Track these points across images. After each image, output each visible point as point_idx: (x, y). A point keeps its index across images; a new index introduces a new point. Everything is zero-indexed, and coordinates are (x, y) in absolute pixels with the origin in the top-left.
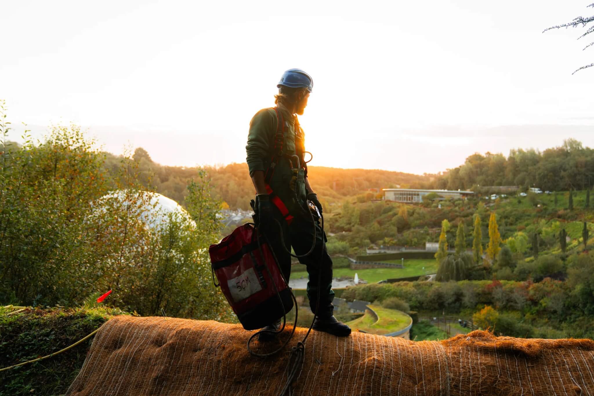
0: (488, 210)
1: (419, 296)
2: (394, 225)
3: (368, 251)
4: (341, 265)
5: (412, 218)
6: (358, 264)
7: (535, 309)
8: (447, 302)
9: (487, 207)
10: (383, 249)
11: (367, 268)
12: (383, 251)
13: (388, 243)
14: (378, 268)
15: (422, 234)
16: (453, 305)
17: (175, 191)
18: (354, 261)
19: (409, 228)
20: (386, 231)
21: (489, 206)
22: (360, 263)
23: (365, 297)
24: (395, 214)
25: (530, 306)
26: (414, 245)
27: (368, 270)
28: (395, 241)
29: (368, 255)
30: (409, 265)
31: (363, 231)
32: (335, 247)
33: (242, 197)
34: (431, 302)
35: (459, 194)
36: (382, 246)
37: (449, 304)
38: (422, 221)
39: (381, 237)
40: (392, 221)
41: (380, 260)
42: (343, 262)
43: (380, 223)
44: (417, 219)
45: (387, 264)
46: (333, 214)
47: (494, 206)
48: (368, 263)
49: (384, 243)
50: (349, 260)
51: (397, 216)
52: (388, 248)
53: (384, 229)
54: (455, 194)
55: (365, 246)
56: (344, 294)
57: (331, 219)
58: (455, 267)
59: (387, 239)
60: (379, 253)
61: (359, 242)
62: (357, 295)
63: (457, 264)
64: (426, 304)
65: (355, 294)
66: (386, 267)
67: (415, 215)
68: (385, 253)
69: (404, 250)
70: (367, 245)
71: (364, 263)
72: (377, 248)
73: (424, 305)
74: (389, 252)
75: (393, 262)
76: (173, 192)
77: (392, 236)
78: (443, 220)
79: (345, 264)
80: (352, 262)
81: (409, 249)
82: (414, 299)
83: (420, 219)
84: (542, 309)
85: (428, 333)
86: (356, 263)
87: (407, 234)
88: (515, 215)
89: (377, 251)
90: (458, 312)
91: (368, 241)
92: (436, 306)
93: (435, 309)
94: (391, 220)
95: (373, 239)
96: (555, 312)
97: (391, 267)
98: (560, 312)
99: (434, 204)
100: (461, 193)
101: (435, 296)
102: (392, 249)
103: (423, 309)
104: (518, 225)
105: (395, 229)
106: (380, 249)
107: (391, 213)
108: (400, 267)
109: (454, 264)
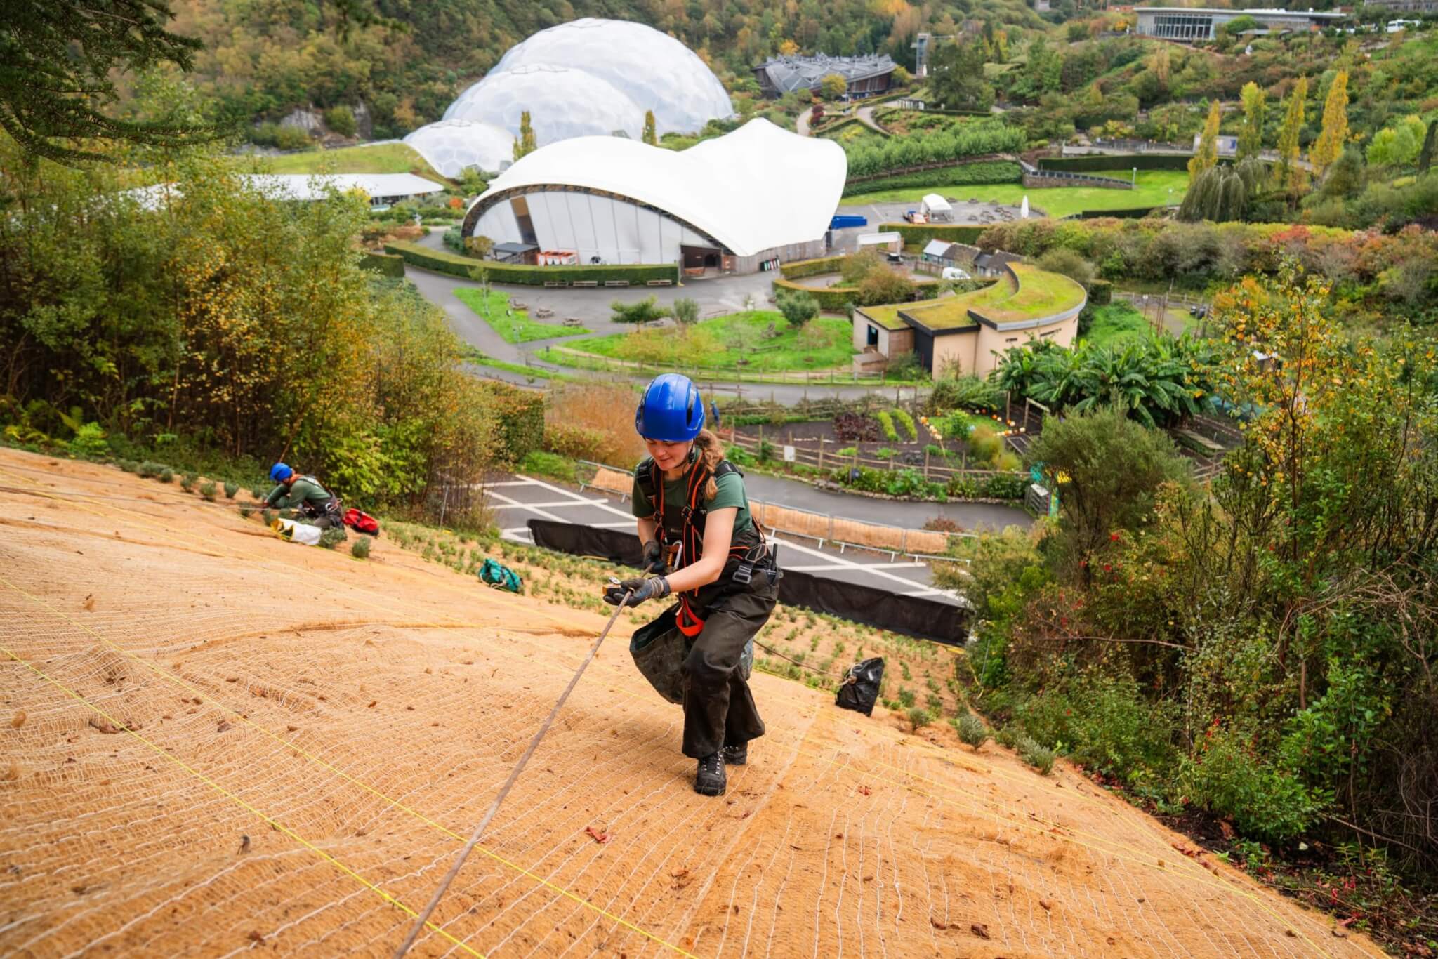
0: (1364, 60)
1: (1128, 250)
2: (1133, 92)
3: (1066, 150)
4: (1003, 177)
5: (1177, 78)
6: (1039, 176)
7: (1362, 290)
8: (1182, 265)
9: (1368, 52)
10: (1100, 145)
11: (1058, 186)
12: (1096, 151)
13: (1112, 133)
14: (1080, 186)
15: (1193, 115)
16: (1194, 272)
17: (689, 15)
18: (1033, 169)
19: (1166, 102)
20: (1113, 106)
21: (1372, 51)
22: (1043, 174)
23: (1021, 245)
24: (1140, 68)
25: (1353, 282)
26: (1170, 140)
27: (1058, 191)
28: (1129, 129)
29: (1063, 157)
30: (1149, 183)
31: (1063, 106)
32: (994, 139)
33: (828, 28)
34: (1150, 262)
35: (1307, 20)
36: (1098, 140)
37: (1185, 270)
38: (1198, 85)
39: (1100, 119)
40: (1132, 85)
41: (1088, 169)
42: (1008, 170)
43: (1104, 89)
44: (1189, 80)
45: (1100, 179)
46: (1008, 66)
47: (1385, 49)
48: (1059, 176)
49: (1105, 132)
50: (1023, 167)
51: (1143, 72)
52: (1111, 144)
53: (1111, 101)
54: (1299, 20)
55: (1063, 138)
56: (982, 237)
57: (1002, 76)
58: (1221, 192)
59: (1112, 125)
60: (1089, 154)
61: (1053, 129)
62: (1007, 239)
63: (1227, 186)
64: (1138, 267)
65: (1002, 238)
66: (1098, 186)
67: (1188, 71)
68: (1101, 154)
69: (1144, 150)
70: (1067, 136)
71: (1052, 175)
72: (1088, 143)
73: (1136, 268)
74: (1110, 152)
75: (1115, 176)
76: (686, 19)
77: (1125, 118)
78: (1246, 82)
79: (1011, 176)
80: (1028, 171)
81: (1157, 146)
82: (1116, 255)
83: (1196, 80)
84: (1376, 291)
85: (1121, 325)
86: (1035, 173)
87: (1158, 115)
88: (1428, 72)
89: (1084, 151)
90: (1200, 287)
91: (1070, 127)
92: (1159, 272)
93: (1156, 279)
94: (1129, 81)
95: (1082, 124)
96: (1399, 300)
97: (1107, 185)
98: (1411, 299)
99: (1239, 46)
100: (1312, 18)
101: (1160, 251)
102: (1119, 147)
103: (1133, 277)
104: (1431, 98)
105: (1135, 101)
106: (1096, 145)
107: (1132, 65)
108: (1126, 186)
109: (1221, 186)
